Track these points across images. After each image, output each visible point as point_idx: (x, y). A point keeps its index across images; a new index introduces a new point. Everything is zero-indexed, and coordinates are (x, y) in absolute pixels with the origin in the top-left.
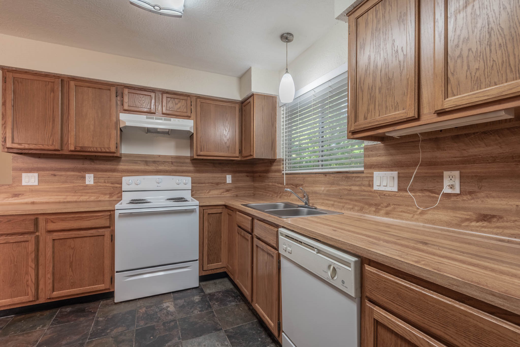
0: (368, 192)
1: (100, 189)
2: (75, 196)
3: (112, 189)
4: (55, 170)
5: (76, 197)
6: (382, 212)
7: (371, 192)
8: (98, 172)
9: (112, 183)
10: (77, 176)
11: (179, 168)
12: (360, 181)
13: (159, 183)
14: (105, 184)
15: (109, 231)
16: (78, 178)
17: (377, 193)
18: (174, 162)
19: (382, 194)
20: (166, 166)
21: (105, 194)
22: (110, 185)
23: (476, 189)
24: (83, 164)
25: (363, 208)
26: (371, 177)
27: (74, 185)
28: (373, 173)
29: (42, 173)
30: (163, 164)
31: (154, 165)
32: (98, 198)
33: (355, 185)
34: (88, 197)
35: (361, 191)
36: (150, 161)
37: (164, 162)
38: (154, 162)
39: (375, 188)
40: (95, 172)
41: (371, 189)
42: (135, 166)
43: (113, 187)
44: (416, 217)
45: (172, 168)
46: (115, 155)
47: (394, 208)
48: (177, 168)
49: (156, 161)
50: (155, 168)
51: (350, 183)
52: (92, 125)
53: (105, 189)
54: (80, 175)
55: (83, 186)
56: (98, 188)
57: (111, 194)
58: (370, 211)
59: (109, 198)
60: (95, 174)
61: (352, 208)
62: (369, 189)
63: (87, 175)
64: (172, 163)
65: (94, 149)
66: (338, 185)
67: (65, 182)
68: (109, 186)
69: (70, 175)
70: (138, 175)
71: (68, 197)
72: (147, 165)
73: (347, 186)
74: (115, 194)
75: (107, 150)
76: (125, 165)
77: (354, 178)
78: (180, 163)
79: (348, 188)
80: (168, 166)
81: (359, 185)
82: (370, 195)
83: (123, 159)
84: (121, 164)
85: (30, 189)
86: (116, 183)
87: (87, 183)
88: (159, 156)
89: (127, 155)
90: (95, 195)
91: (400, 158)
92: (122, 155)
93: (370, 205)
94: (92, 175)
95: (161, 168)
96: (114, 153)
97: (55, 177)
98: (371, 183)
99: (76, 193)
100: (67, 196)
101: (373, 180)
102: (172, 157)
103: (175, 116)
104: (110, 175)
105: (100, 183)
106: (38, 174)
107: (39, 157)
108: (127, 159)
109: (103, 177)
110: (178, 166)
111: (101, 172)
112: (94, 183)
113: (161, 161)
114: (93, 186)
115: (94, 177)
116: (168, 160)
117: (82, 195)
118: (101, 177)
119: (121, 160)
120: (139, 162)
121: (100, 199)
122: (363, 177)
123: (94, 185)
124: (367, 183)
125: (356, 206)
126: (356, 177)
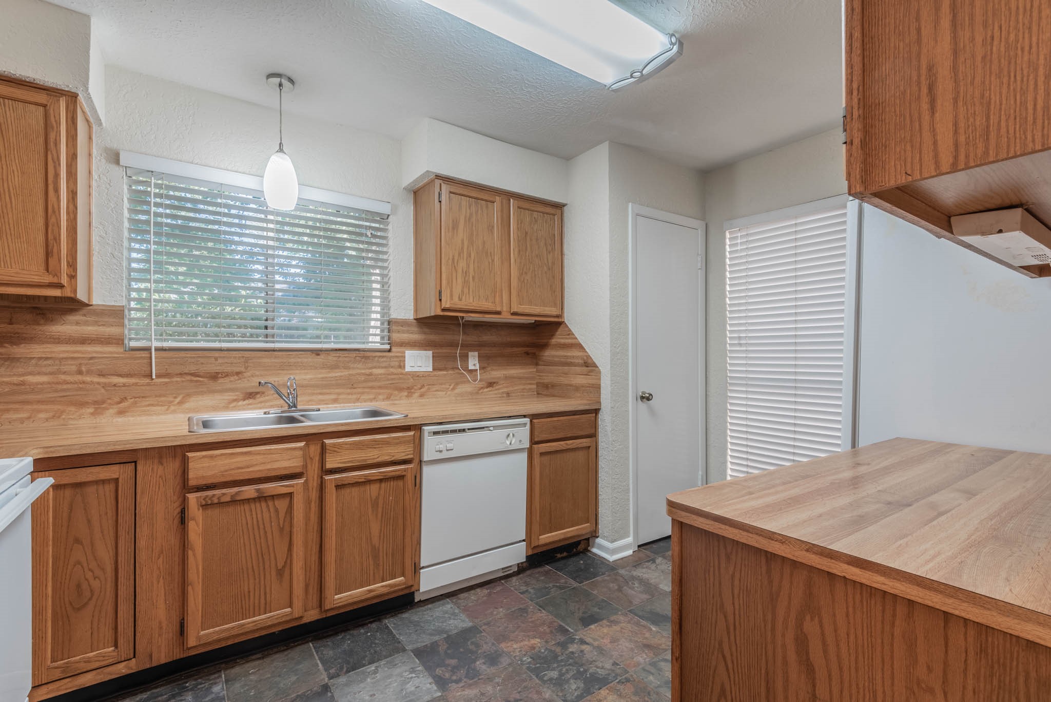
0: (398, 374)
6: (416, 395)
7: (402, 374)
12: (386, 362)
17: (410, 375)
19: (415, 375)
23: (486, 365)
25: (391, 395)
26: (402, 356)
28: (405, 353)
33: (379, 367)
35: (388, 375)
39: (408, 369)
41: (403, 371)
44: (449, 393)
47: (429, 389)
51: (370, 365)
58: (401, 397)
61: (375, 398)
62: (400, 370)
66: (348, 368)
73: (364, 369)
77: (376, 359)
79: (368, 371)
81: (385, 367)
82: (400, 379)
91: (433, 337)
93: (401, 390)
98: (402, 364)
101: (405, 361)
122: (391, 357)
124: (397, 364)
125: (380, 394)
126: (380, 357)
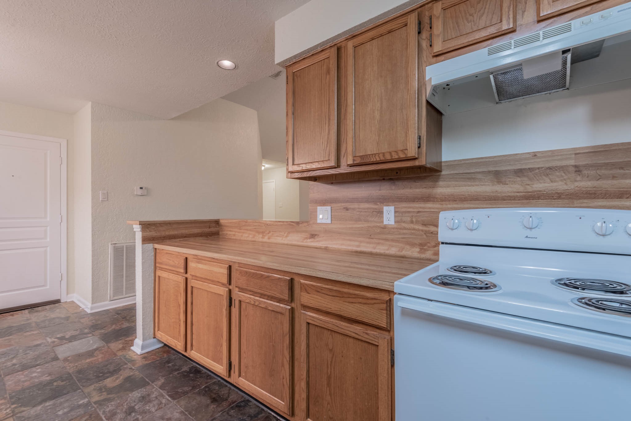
1: (404, 234)
2: (370, 243)
3: (425, 236)
4: (347, 202)
5: (372, 245)
8: (401, 201)
9: (424, 225)
10: (372, 210)
11: (605, 182)
13: (531, 229)
14: (412, 226)
15: (386, 340)
16: (374, 213)
18: (587, 166)
20: (555, 182)
21: (413, 245)
22: (421, 228)
24: (380, 190)
27: (369, 225)
29: (334, 205)
30: (547, 175)
31: (519, 179)
32: (402, 251)
34: (386, 248)
36: (506, 171)
37: (550, 168)
38: (520, 172)
40: (397, 203)
42: (469, 186)
43: (426, 232)
45: (577, 184)
46: (417, 163)
48: (599, 182)
49: (524, 169)
50: (521, 189)
52: (378, 110)
53: (412, 234)
54: (376, 209)
55: (379, 227)
56: (402, 231)
57: (423, 246)
59: (419, 252)
60: (396, 206)
63: (385, 209)
64: (578, 169)
65: (379, 157)
67: (358, 220)
68: (419, 230)
69: (364, 209)
70: (477, 206)
71: (362, 244)
72: (499, 182)
74: (429, 247)
75: (402, 156)
76: (448, 186)
78: (613, 166)
80: (562, 181)
83: (443, 173)
84: (441, 183)
85: (324, 228)
86: (431, 225)
87: (386, 222)
88: (535, 155)
89: (453, 165)
90: (397, 244)
92: (443, 164)
94: (392, 209)
95: (539, 186)
96: (415, 159)
97: (347, 211)
99: (371, 238)
100: (361, 242)
102: (577, 153)
103: (588, 9)
104: (420, 208)
105: (404, 222)
106: (331, 207)
107: (332, 183)
108: (452, 172)
109: (409, 212)
110: (600, 178)
111: (405, 202)
112: (395, 222)
113: (539, 168)
114: (393, 228)
115: (395, 212)
116: (564, 163)
117: (379, 243)
118: (405, 212)
119: (439, 175)
120: (479, 176)
121: (404, 253)
123: (395, 226)
